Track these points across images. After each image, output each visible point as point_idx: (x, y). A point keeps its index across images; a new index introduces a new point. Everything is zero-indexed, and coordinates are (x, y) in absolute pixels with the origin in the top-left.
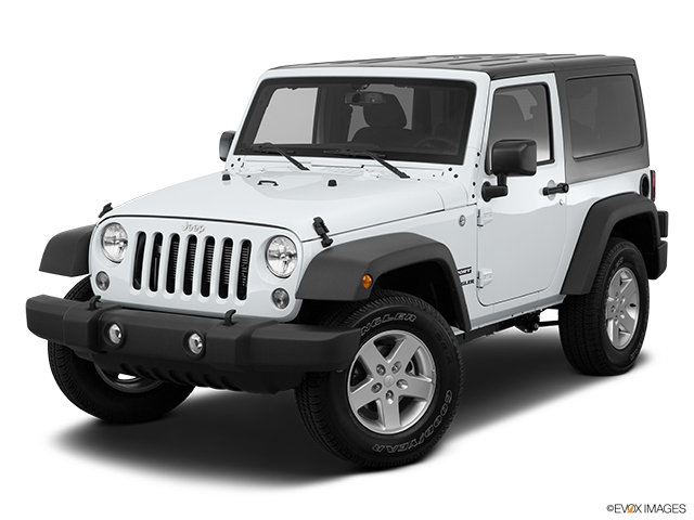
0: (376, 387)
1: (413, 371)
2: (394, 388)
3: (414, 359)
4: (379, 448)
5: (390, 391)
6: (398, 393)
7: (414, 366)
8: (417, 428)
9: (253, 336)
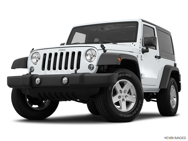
0: (119, 97)
1: (129, 94)
2: (124, 98)
3: (129, 90)
4: (121, 115)
5: (123, 99)
6: (126, 99)
7: (129, 92)
8: (131, 111)
9: (84, 76)
